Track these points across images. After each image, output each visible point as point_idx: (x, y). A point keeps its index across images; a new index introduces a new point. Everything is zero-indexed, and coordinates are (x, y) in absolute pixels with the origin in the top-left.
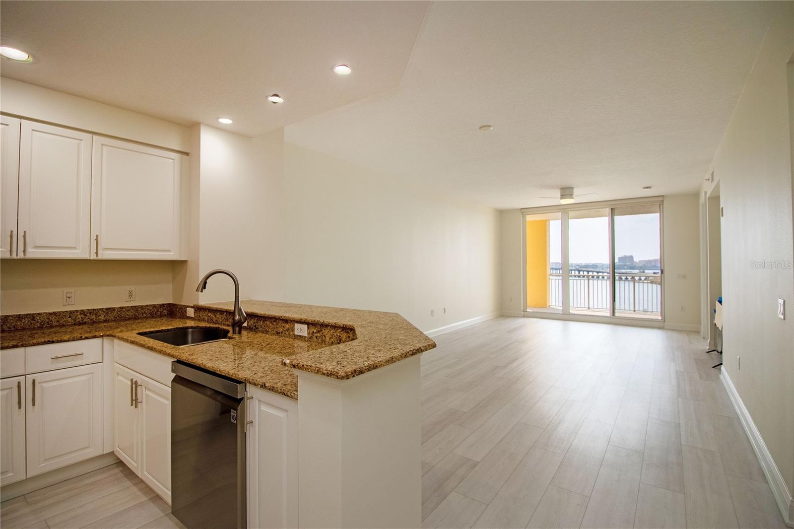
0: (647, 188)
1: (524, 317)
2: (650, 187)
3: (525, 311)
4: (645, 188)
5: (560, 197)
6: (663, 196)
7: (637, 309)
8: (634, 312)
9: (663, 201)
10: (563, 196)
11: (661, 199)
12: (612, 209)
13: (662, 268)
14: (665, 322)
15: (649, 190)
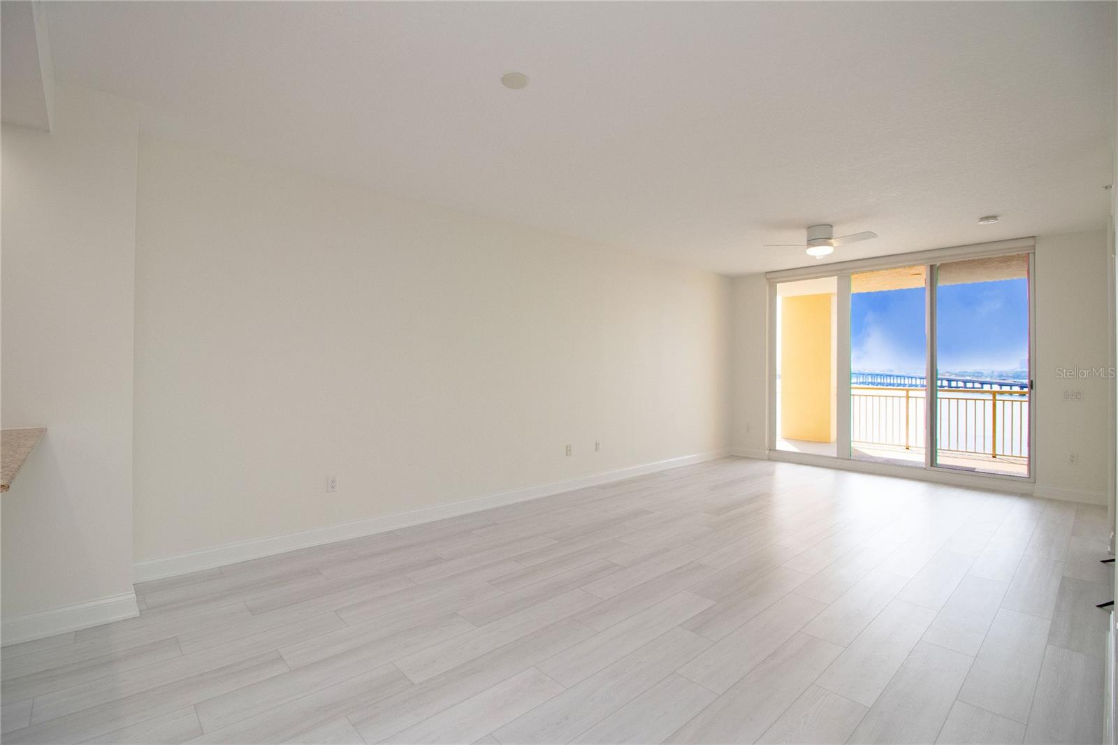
0: (987, 218)
1: (770, 459)
2: (994, 217)
3: (772, 448)
4: (982, 219)
5: (805, 243)
6: (1033, 237)
7: (998, 451)
8: (994, 457)
9: (1034, 247)
10: (811, 242)
11: (1031, 242)
12: (931, 266)
13: (1031, 379)
14: (1035, 482)
15: (992, 222)
